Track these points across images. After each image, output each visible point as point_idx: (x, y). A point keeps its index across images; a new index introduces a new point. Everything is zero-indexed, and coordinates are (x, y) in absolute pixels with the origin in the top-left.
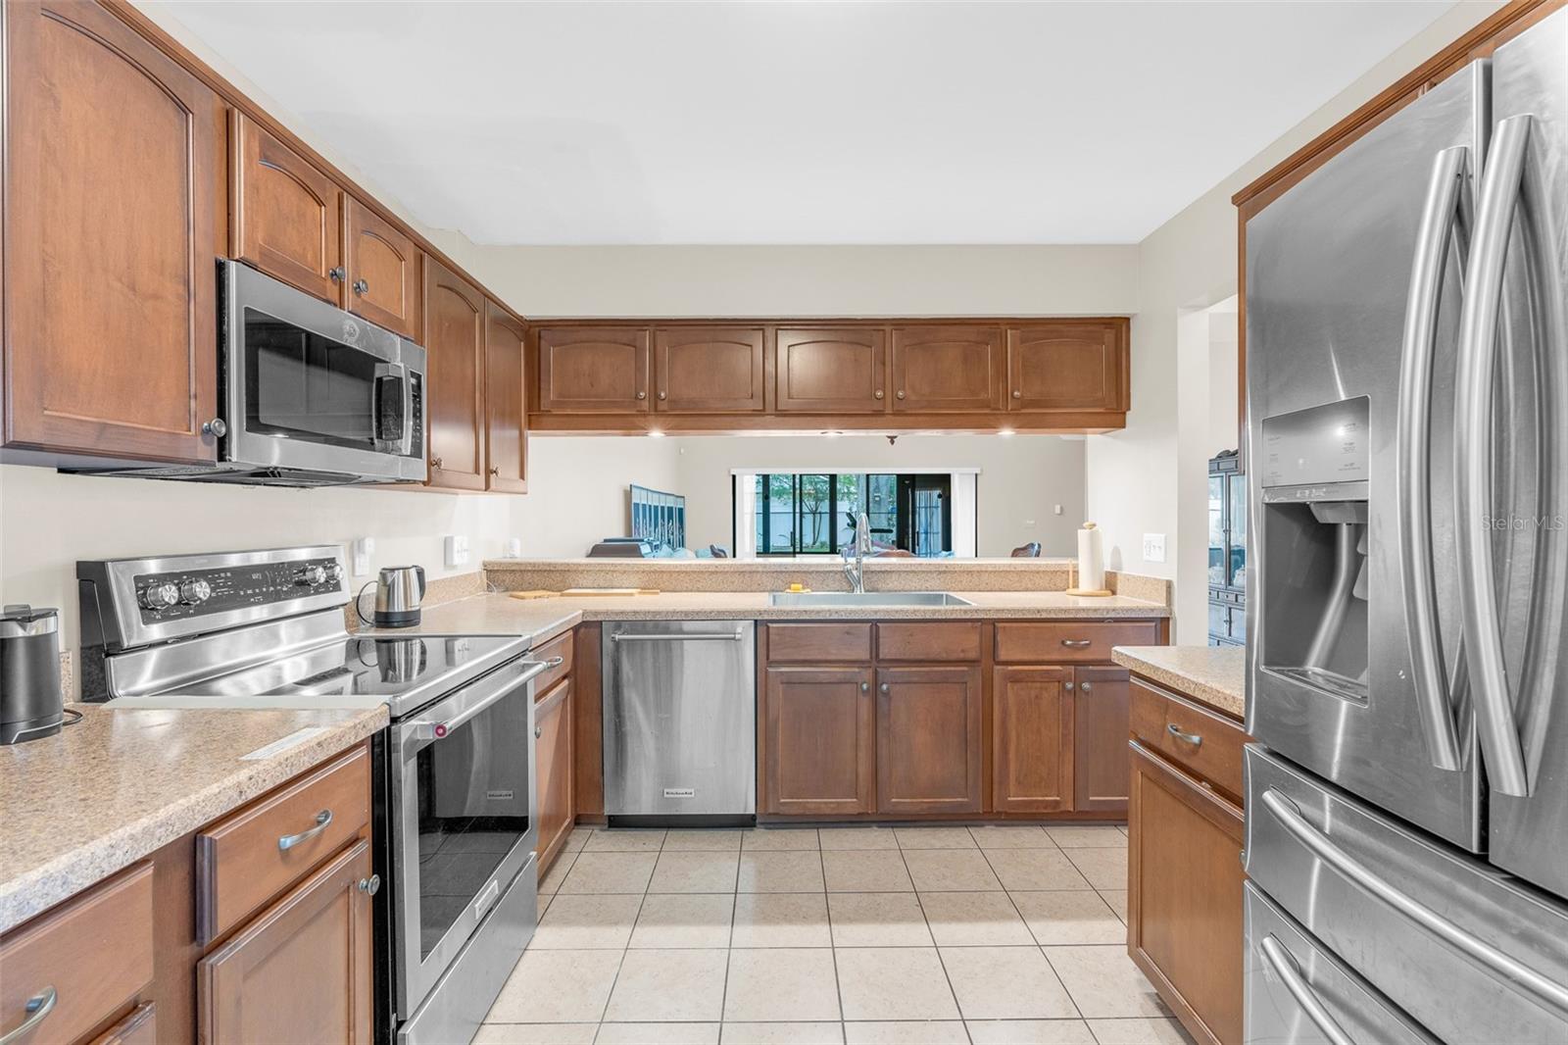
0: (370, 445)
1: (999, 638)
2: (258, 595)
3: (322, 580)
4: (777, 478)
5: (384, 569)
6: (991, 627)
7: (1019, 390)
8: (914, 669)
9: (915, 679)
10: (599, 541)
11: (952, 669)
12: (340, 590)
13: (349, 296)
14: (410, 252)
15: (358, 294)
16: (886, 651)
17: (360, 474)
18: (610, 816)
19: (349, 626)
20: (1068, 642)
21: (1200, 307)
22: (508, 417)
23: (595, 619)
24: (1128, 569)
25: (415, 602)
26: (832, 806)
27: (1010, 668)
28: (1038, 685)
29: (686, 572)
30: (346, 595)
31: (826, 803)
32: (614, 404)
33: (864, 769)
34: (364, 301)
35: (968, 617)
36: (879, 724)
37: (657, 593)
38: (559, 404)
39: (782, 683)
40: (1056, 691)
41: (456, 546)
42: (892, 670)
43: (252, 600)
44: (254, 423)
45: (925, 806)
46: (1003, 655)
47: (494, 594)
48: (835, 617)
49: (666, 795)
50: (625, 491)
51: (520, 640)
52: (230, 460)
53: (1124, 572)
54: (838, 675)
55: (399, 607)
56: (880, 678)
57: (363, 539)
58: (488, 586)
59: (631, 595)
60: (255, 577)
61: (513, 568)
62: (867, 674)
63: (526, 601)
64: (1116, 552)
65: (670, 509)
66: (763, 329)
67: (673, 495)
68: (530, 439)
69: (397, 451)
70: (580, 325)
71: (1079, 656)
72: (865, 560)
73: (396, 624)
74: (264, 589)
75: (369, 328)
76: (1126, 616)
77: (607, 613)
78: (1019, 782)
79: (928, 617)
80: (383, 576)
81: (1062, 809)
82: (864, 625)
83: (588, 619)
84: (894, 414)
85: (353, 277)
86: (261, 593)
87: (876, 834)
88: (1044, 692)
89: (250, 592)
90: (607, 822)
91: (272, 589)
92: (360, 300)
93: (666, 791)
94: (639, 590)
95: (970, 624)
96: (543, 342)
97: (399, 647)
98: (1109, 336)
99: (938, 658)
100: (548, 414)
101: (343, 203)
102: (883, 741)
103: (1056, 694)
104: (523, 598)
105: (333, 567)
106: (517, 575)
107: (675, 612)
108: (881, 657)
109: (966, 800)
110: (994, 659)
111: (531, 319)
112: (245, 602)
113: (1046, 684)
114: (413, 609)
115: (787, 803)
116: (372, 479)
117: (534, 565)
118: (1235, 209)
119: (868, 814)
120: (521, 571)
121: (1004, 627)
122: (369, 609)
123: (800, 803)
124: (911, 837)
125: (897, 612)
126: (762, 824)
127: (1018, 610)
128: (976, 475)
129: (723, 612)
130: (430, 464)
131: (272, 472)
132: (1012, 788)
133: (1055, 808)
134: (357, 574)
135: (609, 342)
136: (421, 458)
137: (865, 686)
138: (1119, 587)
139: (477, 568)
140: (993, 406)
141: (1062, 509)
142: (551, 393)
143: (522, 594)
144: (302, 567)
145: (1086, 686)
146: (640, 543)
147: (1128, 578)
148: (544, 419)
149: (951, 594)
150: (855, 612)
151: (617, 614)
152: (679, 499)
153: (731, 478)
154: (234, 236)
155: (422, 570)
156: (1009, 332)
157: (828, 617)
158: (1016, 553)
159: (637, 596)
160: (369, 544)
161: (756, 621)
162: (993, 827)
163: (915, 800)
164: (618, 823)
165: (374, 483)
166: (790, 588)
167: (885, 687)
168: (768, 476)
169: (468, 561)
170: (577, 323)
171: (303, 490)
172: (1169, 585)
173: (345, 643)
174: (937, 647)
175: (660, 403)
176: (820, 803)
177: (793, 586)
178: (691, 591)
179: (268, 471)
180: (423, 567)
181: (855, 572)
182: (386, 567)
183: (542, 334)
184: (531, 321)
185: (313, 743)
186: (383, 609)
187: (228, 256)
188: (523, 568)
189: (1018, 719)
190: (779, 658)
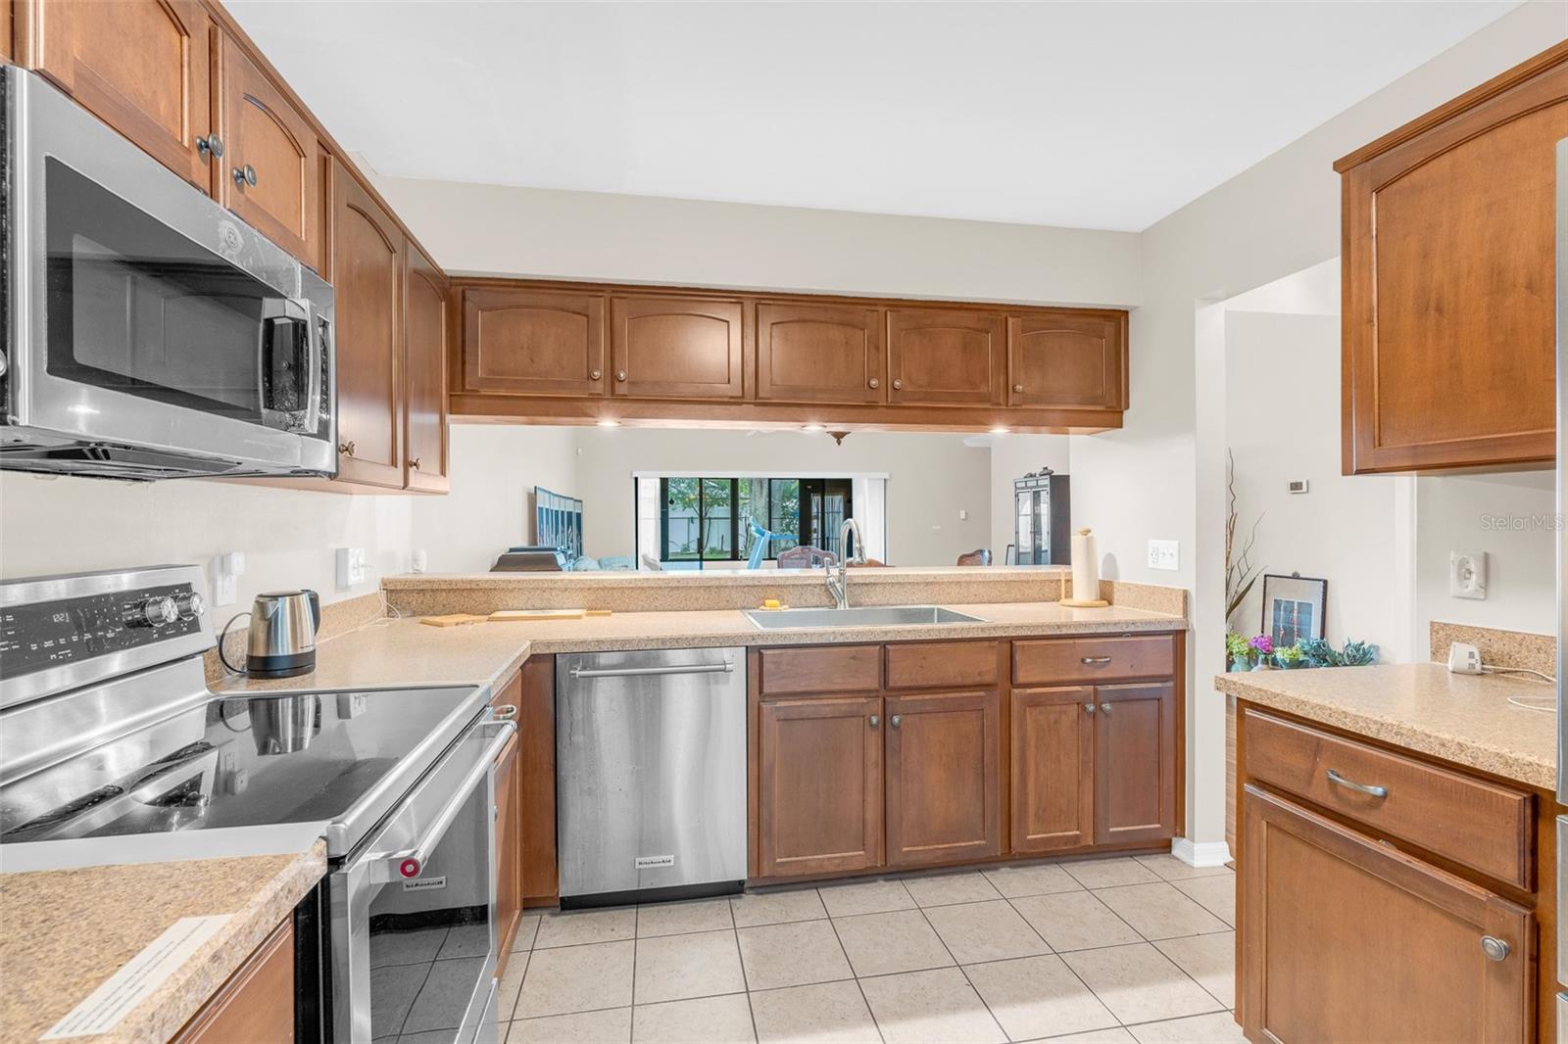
0: (253, 416)
1: (1018, 657)
2: (64, 647)
3: (173, 618)
4: (674, 480)
5: (261, 596)
6: (1009, 646)
7: (1020, 384)
8: (927, 697)
9: (929, 708)
10: (503, 551)
11: (969, 694)
12: (199, 630)
13: (225, 185)
14: (312, 150)
15: (240, 188)
16: (897, 677)
17: (239, 458)
18: (562, 899)
19: (212, 681)
20: (1089, 660)
21: (1216, 300)
22: (426, 397)
23: (547, 652)
24: (1125, 576)
25: (309, 641)
26: (837, 861)
27: (1029, 691)
28: (1058, 708)
29: (642, 589)
30: (205, 639)
31: (829, 859)
32: (560, 384)
33: (873, 814)
34: (247, 199)
35: (985, 636)
36: (888, 762)
37: (609, 614)
38: (487, 382)
39: (778, 720)
40: (1075, 714)
41: (352, 561)
42: (902, 698)
43: (53, 657)
44: (63, 361)
45: (940, 853)
46: (1022, 676)
47: (399, 620)
48: (840, 640)
49: (637, 866)
50: (529, 495)
51: (478, 692)
52: (14, 423)
53: (1122, 581)
54: (843, 708)
55: (285, 648)
56: (889, 709)
57: (230, 554)
58: (389, 610)
59: (579, 617)
60: (57, 618)
61: (423, 587)
62: (878, 705)
63: (446, 629)
64: (1110, 560)
65: (570, 514)
66: (742, 303)
67: (572, 499)
68: (451, 426)
69: (295, 426)
70: (515, 286)
71: (1099, 674)
72: (850, 572)
73: (279, 673)
74: (75, 638)
75: (256, 240)
76: (1146, 629)
77: (562, 643)
78: (1037, 816)
79: (943, 637)
80: (261, 606)
81: (1083, 843)
82: (871, 648)
83: (538, 651)
84: (887, 407)
85: (231, 162)
86: (69, 645)
87: (886, 889)
88: (1063, 716)
89: (48, 644)
90: (558, 903)
91: (88, 636)
92: (242, 197)
93: (637, 860)
94: (585, 611)
95: (986, 644)
96: (468, 305)
97: (286, 708)
98: (1109, 328)
99: (953, 682)
100: (474, 394)
101: (216, 44)
102: (893, 782)
103: (1076, 717)
104: (440, 625)
105: (189, 598)
106: (427, 596)
107: (649, 640)
108: (891, 684)
109: (983, 842)
110: (1012, 682)
111: (454, 275)
112: (41, 662)
113: (1064, 707)
114: (306, 650)
115: (783, 862)
116: (253, 469)
117: (450, 582)
118: (1338, 177)
119: (876, 867)
120: (432, 590)
121: (1023, 646)
122: (238, 652)
123: (800, 861)
124: (926, 890)
125: (909, 631)
126: (751, 888)
127: (1038, 626)
128: (885, 480)
129: (709, 638)
130: (339, 450)
131: (93, 451)
132: (1031, 828)
133: (1075, 843)
134: (219, 604)
135: (554, 308)
136: (328, 441)
137: (874, 720)
138: (1116, 597)
139: (375, 588)
140: (994, 400)
141: (966, 514)
142: (479, 367)
143: (437, 619)
144: (139, 599)
145: (1107, 707)
146: (555, 553)
147: (1129, 587)
148: (468, 401)
149: (943, 607)
150: (863, 633)
151: (576, 644)
152: (577, 504)
153: (633, 482)
154: (24, 28)
155: (316, 595)
156: (1010, 320)
157: (831, 640)
158: (963, 560)
159: (585, 618)
160: (238, 562)
161: (747, 647)
162: (1008, 869)
163: (927, 847)
164: (574, 905)
165: (257, 475)
166: (764, 604)
167: (896, 719)
168: (667, 479)
169: (364, 579)
170: (513, 283)
171: (138, 484)
172: (1186, 596)
173: (205, 707)
174: (951, 669)
175: (617, 384)
176: (823, 859)
177: (768, 602)
178: (648, 610)
179: (85, 449)
180: (316, 591)
181: (838, 585)
182: (264, 593)
183: (468, 294)
184: (452, 278)
185: (204, 960)
186: (261, 652)
187: (13, 58)
188: (435, 587)
189: (1037, 748)
190: (775, 690)
